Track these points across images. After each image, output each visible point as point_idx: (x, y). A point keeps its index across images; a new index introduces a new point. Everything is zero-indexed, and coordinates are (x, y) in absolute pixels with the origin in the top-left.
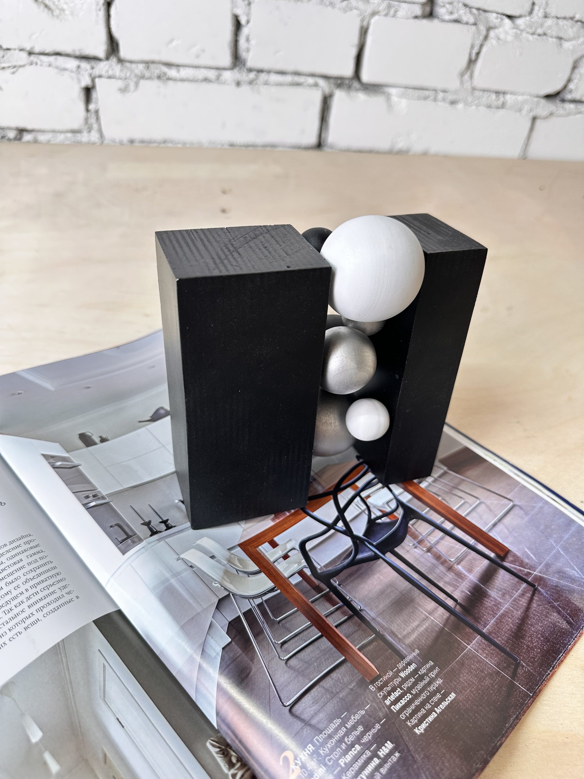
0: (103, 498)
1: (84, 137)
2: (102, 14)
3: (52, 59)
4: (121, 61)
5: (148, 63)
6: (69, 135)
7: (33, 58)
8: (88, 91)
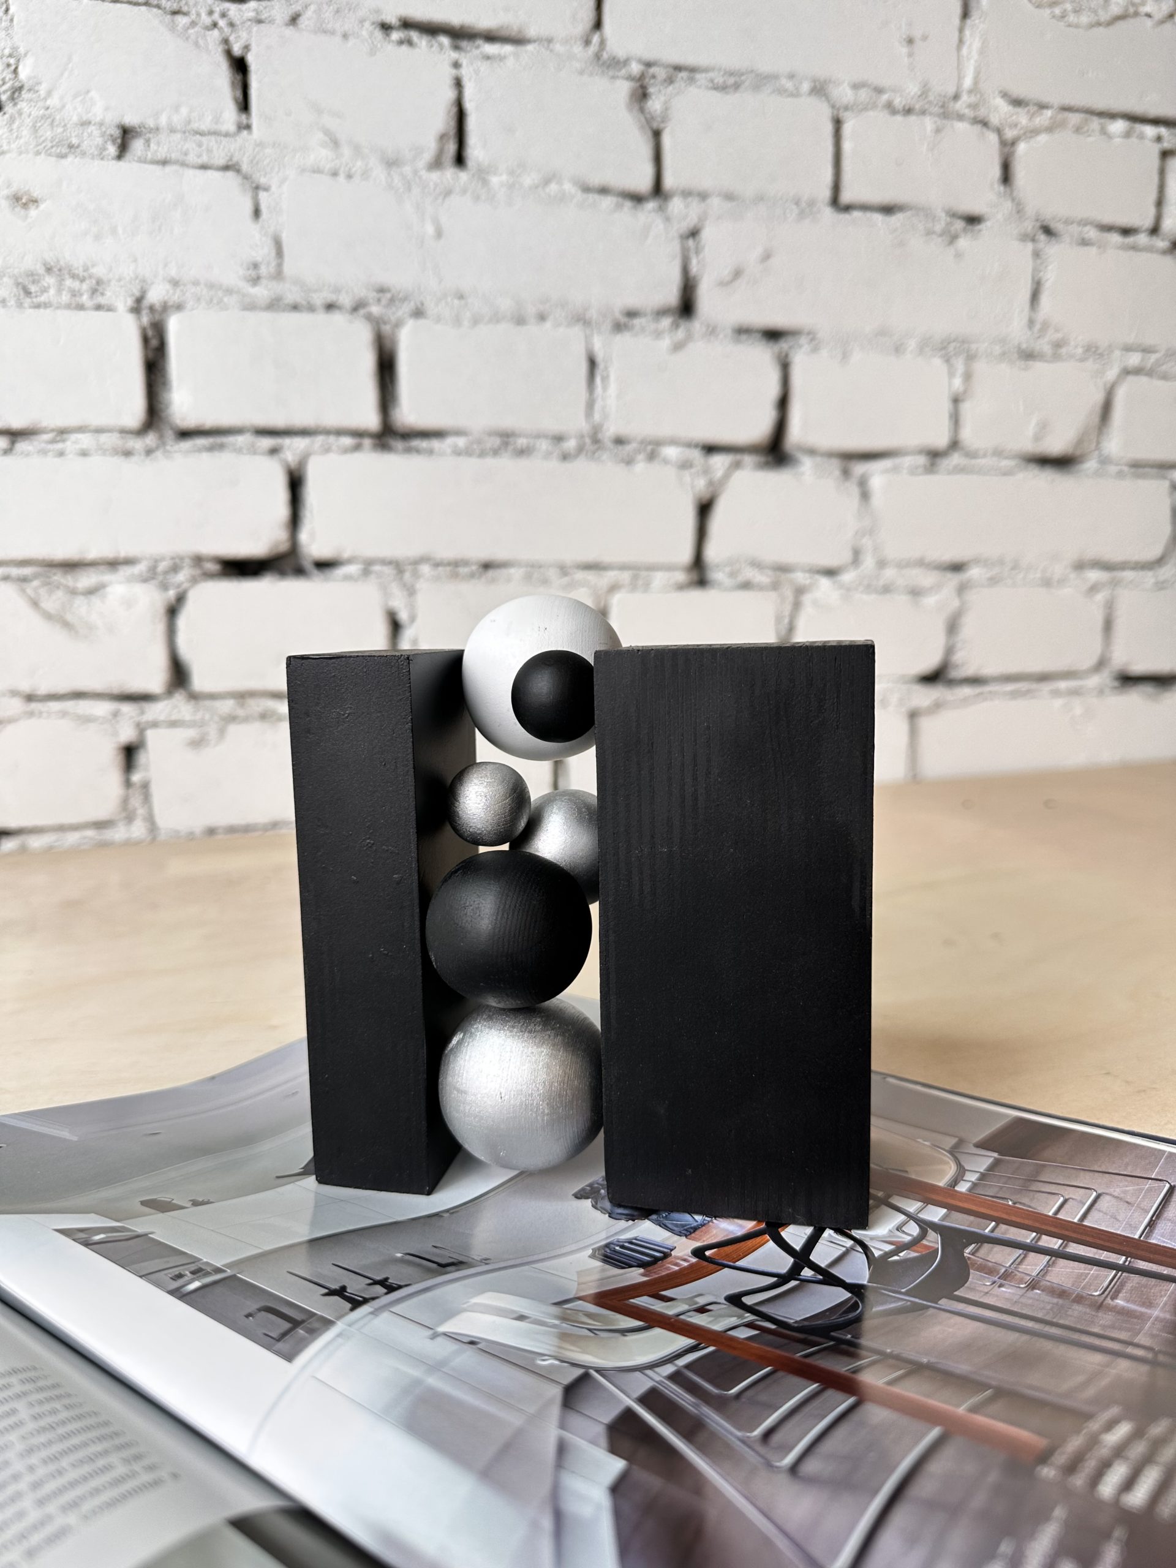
0: (218, 1270)
1: (119, 834)
2: (160, 627)
3: (69, 705)
4: (194, 697)
5: (242, 696)
6: (90, 833)
7: (34, 706)
8: (130, 753)
